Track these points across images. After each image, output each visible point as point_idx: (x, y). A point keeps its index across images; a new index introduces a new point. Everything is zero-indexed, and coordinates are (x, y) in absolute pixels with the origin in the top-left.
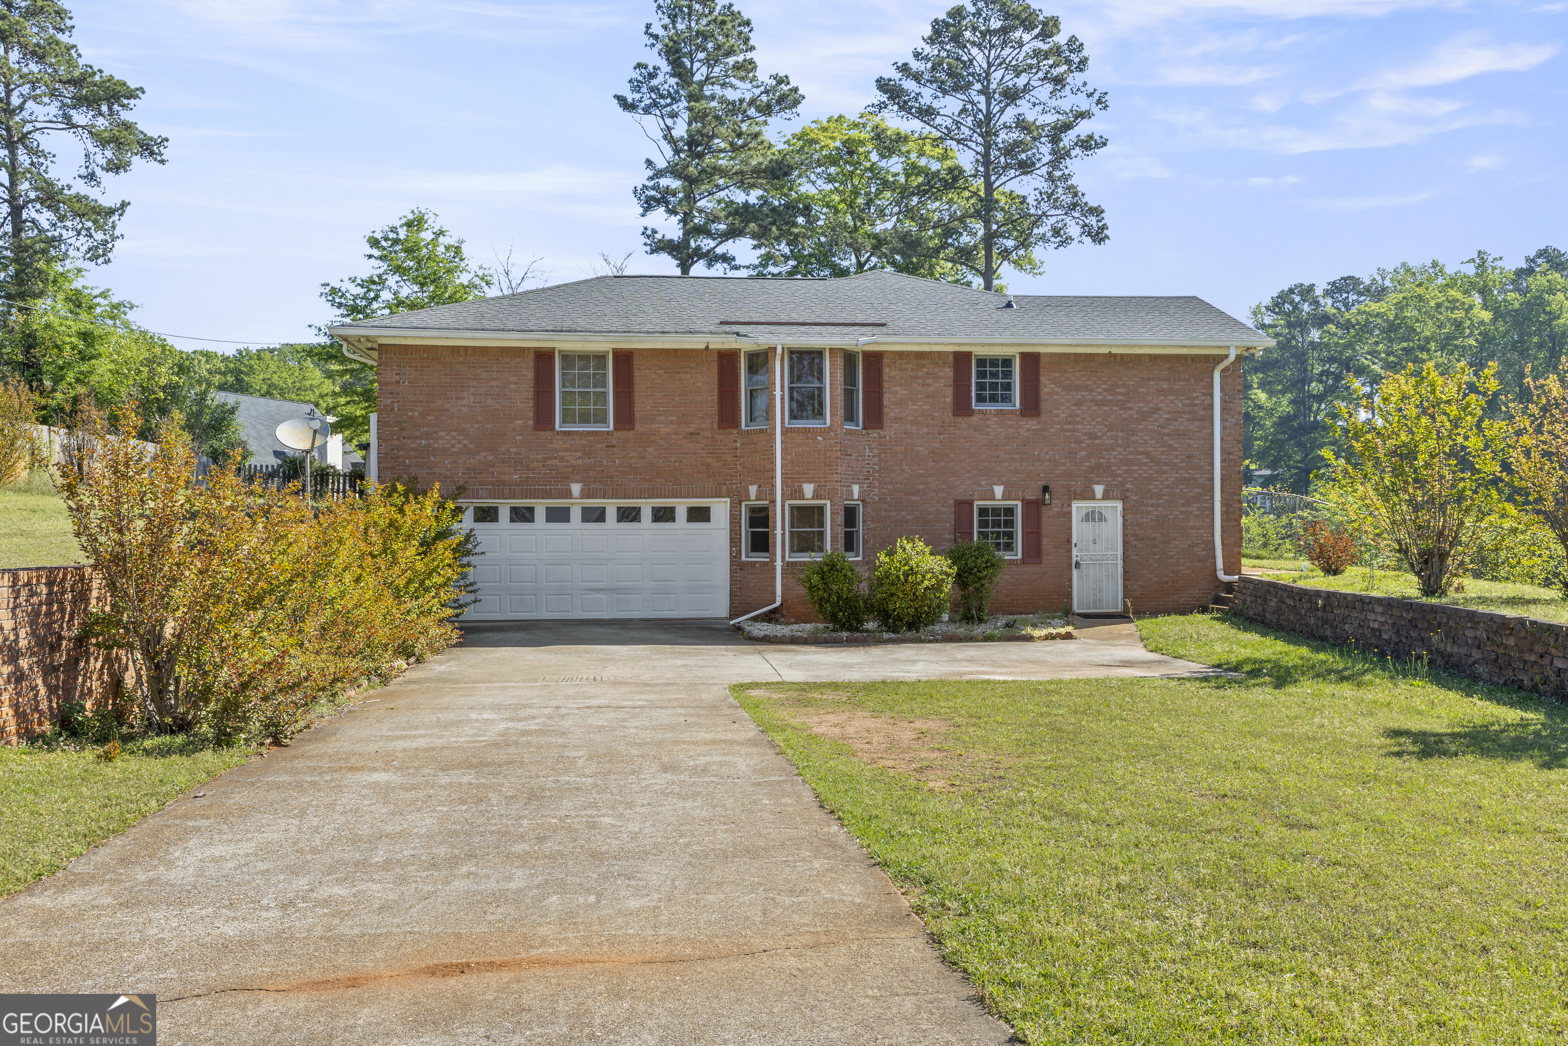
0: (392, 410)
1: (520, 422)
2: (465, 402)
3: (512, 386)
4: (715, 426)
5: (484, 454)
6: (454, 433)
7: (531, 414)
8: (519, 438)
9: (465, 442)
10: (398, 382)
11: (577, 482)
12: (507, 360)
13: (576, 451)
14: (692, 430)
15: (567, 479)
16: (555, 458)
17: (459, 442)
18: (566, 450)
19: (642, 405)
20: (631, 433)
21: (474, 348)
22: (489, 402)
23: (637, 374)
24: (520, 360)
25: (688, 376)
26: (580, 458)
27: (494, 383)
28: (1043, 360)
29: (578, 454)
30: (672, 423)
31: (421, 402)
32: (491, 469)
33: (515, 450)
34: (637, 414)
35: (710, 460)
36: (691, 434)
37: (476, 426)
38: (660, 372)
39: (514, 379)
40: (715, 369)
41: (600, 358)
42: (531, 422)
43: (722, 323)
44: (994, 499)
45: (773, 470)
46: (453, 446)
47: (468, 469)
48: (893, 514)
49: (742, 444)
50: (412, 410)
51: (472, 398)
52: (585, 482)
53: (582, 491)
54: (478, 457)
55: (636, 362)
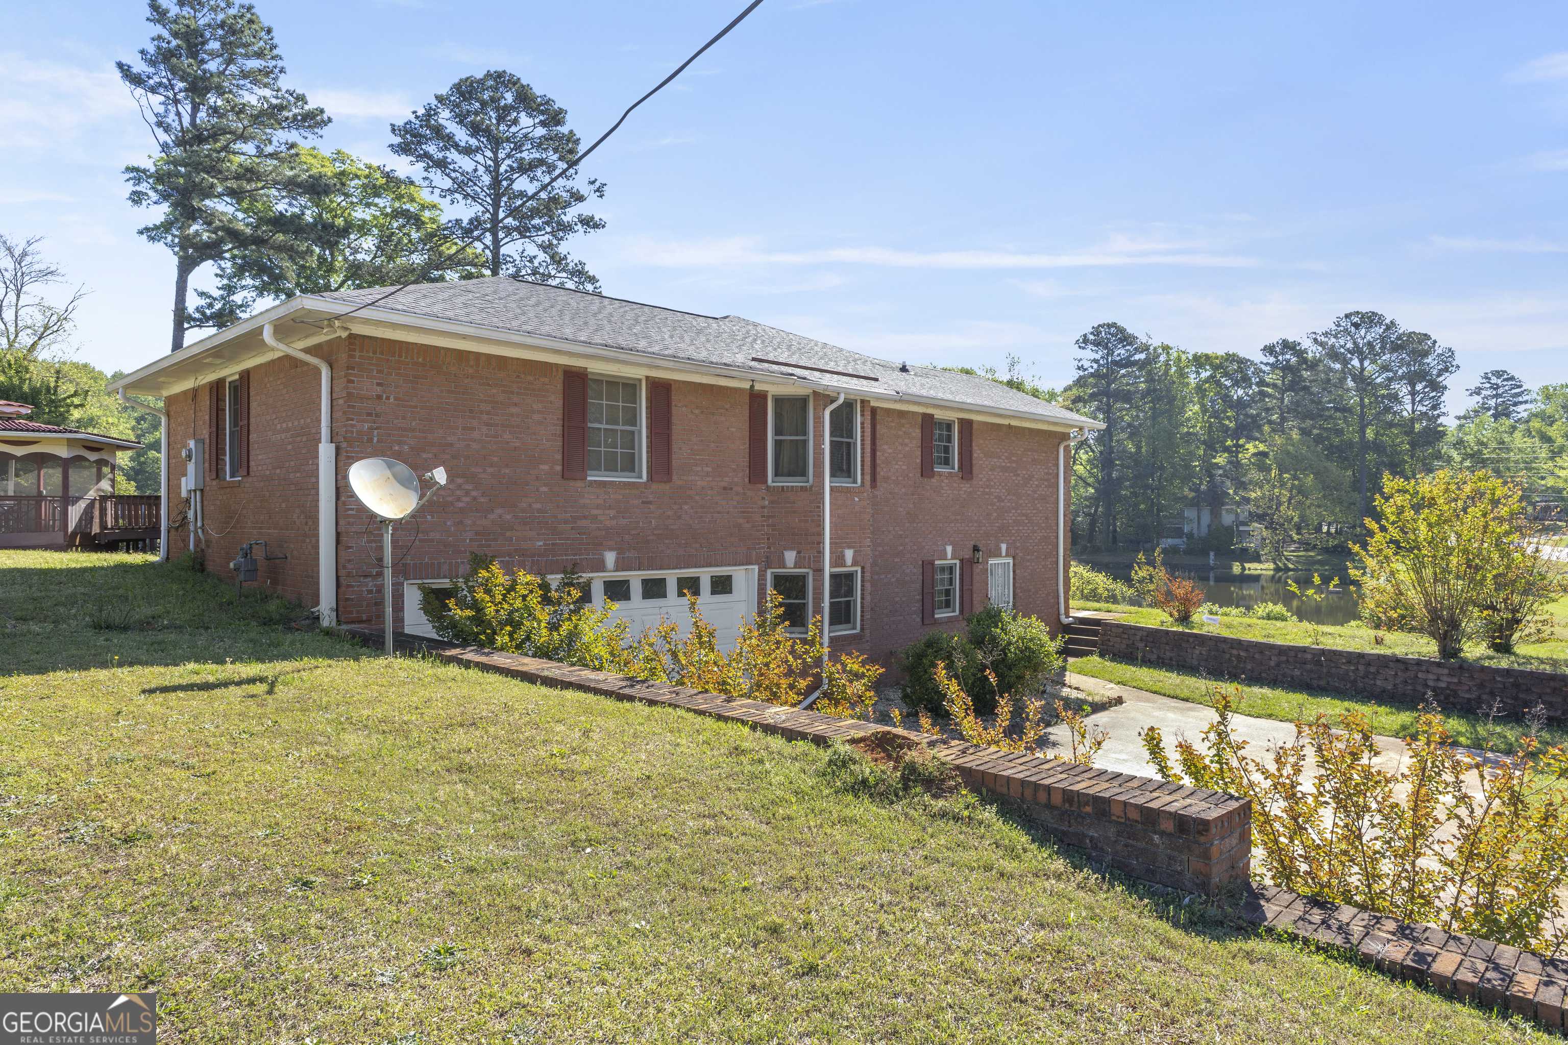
0: (370, 440)
1: (545, 467)
2: (475, 435)
3: (536, 417)
4: (747, 480)
5: (499, 511)
6: (460, 481)
7: (559, 457)
8: (544, 489)
9: (474, 493)
10: (379, 397)
11: (611, 549)
12: (530, 378)
13: (610, 508)
14: (724, 484)
15: (599, 545)
16: (585, 517)
17: (467, 493)
18: (598, 507)
19: (681, 451)
20: (667, 487)
21: (489, 357)
22: (507, 436)
23: (675, 412)
24: (546, 380)
25: (723, 419)
26: (614, 517)
27: (514, 410)
28: (975, 426)
29: (612, 513)
30: (707, 475)
31: (413, 430)
32: (508, 534)
33: (538, 506)
34: (675, 463)
35: (741, 521)
36: (725, 488)
37: (490, 470)
38: (697, 411)
39: (537, 406)
40: (747, 413)
41: (631, 387)
42: (559, 468)
43: (754, 359)
44: (946, 559)
45: (821, 534)
46: (459, 499)
47: (477, 533)
48: (883, 576)
49: (772, 502)
50: (400, 443)
51: (484, 429)
52: (620, 550)
53: (617, 561)
54: (491, 516)
55: (675, 397)
